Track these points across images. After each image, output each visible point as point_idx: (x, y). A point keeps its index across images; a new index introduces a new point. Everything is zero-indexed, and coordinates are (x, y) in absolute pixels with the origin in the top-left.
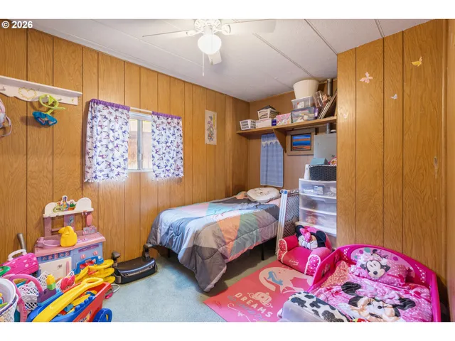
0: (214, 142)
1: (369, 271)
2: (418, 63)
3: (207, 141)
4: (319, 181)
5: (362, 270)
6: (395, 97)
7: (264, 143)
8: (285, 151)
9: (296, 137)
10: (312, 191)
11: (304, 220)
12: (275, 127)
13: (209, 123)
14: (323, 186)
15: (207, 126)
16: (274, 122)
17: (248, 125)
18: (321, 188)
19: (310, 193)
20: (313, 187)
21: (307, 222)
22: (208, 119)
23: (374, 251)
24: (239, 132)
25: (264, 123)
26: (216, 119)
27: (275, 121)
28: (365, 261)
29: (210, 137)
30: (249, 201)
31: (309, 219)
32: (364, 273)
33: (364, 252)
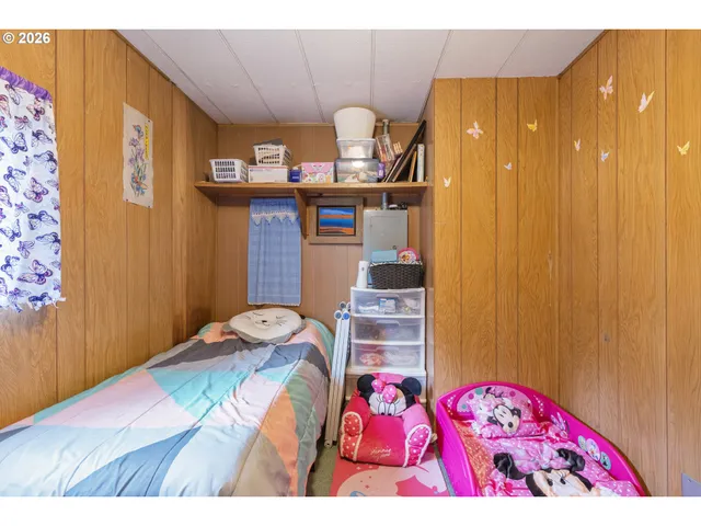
0: (147, 199)
1: (502, 425)
2: (533, 127)
3: (129, 194)
4: (389, 291)
5: (493, 427)
6: (509, 167)
7: (258, 215)
8: (304, 235)
9: (326, 211)
10: (376, 308)
11: (359, 363)
12: (295, 185)
13: (134, 143)
14: (395, 299)
15: (128, 152)
16: (293, 176)
17: (232, 171)
18: (392, 302)
19: (372, 312)
20: (377, 300)
21: (366, 364)
22: (129, 133)
23: (488, 391)
24: (203, 183)
25: (271, 174)
26: (150, 138)
27: (298, 173)
28: (490, 411)
29: (137, 182)
30: (245, 344)
31: (368, 358)
32: (497, 430)
33: (475, 395)
